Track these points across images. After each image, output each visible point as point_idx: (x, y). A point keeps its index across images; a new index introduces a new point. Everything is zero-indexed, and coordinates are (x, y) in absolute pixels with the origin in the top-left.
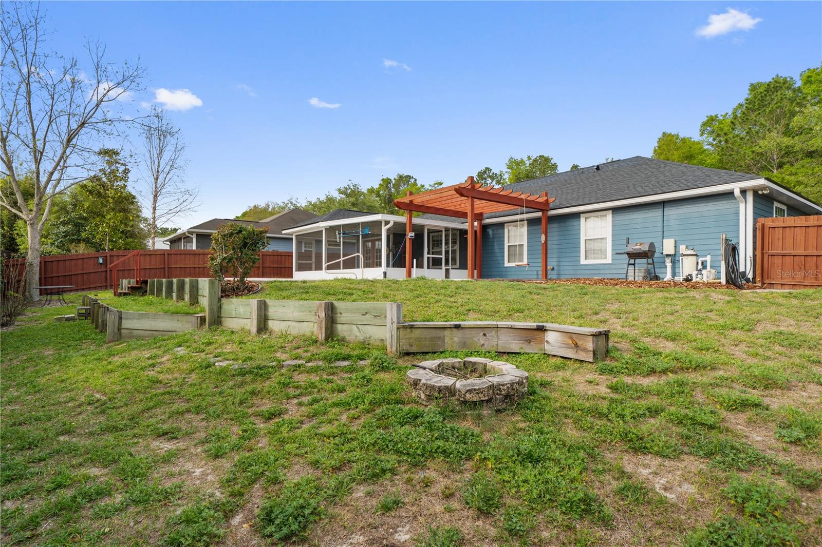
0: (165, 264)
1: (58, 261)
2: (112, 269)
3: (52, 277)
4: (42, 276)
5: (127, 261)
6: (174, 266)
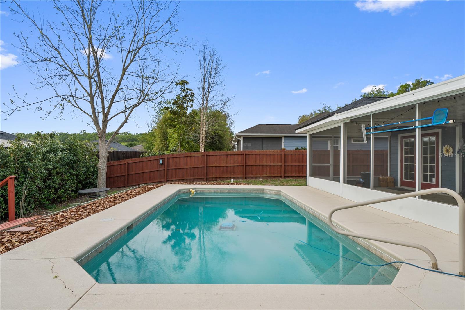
0: (204, 164)
1: (136, 162)
2: (168, 168)
3: (132, 174)
4: (126, 174)
5: (178, 162)
6: (211, 166)
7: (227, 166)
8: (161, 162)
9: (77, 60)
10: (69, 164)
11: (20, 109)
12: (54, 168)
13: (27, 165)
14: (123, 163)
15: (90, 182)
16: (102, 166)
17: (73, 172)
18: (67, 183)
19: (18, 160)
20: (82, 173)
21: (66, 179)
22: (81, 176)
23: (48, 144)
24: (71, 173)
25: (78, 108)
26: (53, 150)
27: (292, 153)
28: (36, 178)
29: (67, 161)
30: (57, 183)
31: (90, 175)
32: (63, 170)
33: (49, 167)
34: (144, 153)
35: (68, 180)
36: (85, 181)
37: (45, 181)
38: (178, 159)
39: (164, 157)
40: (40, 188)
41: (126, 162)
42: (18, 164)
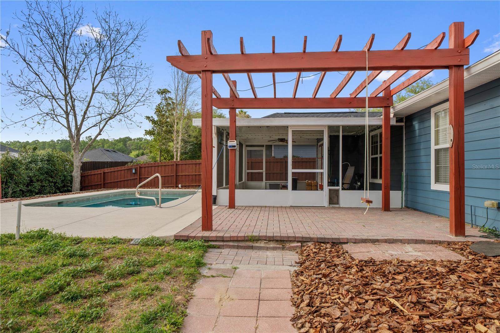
0: (174, 173)
2: (141, 177)
3: (108, 183)
4: (102, 182)
5: (150, 171)
6: (181, 174)
7: (196, 175)
8: (134, 171)
9: (56, 81)
10: (48, 173)
11: (8, 127)
12: (35, 176)
13: (13, 173)
14: (99, 172)
15: (68, 189)
16: (76, 174)
17: (51, 179)
18: (45, 189)
19: (6, 169)
20: (59, 181)
21: (44, 186)
22: (58, 184)
23: (30, 156)
24: (49, 180)
25: (59, 122)
26: (34, 161)
27: (259, 161)
28: (20, 183)
29: (46, 170)
30: (37, 188)
31: (67, 183)
32: (42, 177)
33: (31, 174)
34: (130, 163)
35: (46, 186)
36: (63, 189)
37: (27, 186)
38: (150, 168)
39: (136, 167)
40: (23, 191)
41: (102, 172)
42: (6, 172)
